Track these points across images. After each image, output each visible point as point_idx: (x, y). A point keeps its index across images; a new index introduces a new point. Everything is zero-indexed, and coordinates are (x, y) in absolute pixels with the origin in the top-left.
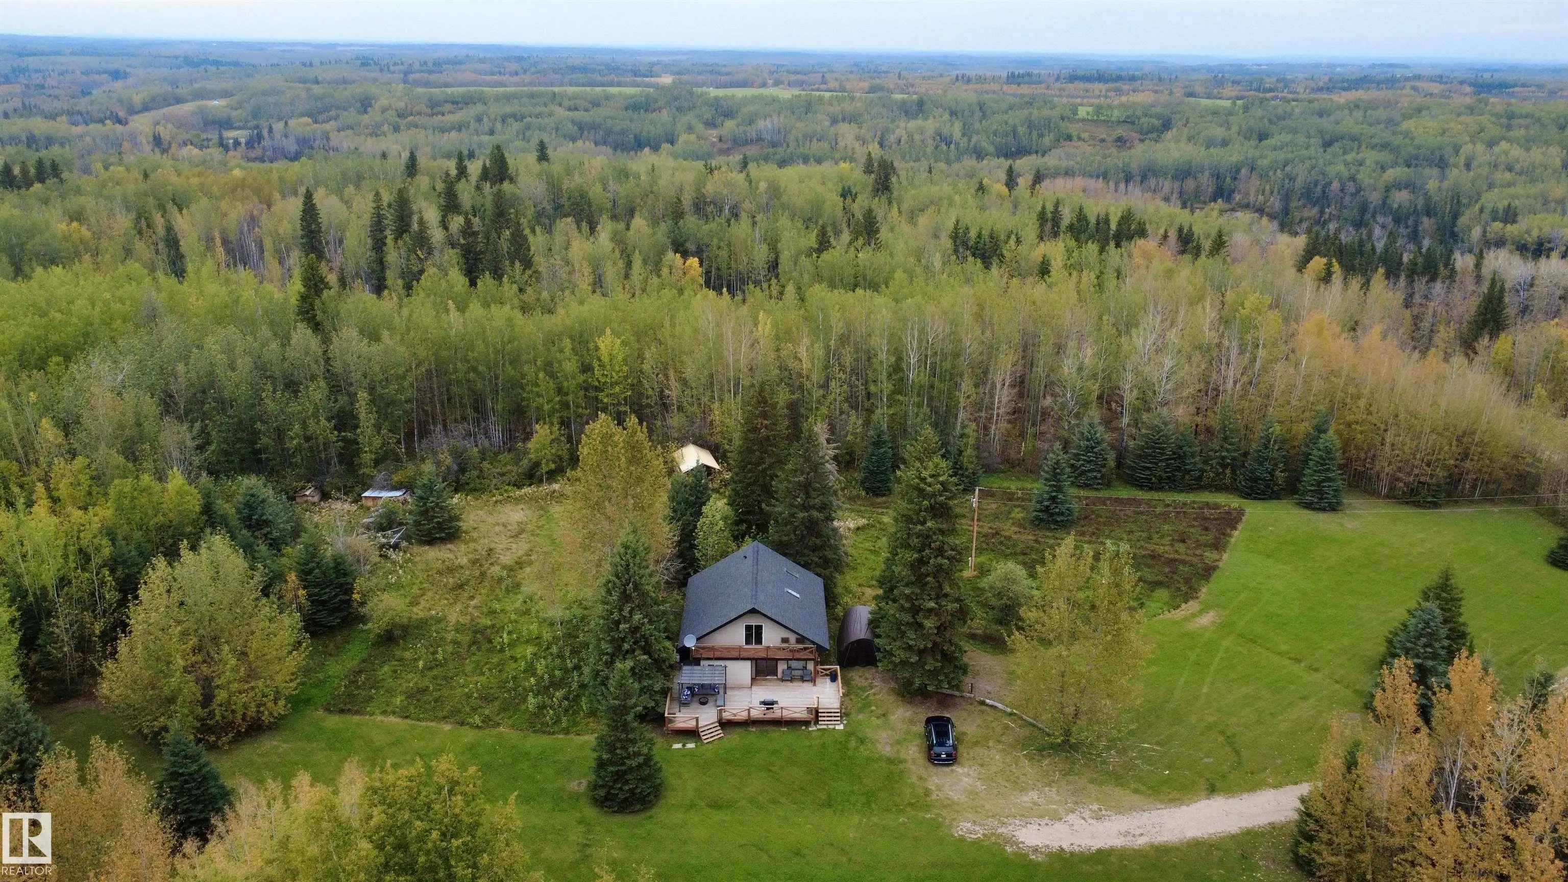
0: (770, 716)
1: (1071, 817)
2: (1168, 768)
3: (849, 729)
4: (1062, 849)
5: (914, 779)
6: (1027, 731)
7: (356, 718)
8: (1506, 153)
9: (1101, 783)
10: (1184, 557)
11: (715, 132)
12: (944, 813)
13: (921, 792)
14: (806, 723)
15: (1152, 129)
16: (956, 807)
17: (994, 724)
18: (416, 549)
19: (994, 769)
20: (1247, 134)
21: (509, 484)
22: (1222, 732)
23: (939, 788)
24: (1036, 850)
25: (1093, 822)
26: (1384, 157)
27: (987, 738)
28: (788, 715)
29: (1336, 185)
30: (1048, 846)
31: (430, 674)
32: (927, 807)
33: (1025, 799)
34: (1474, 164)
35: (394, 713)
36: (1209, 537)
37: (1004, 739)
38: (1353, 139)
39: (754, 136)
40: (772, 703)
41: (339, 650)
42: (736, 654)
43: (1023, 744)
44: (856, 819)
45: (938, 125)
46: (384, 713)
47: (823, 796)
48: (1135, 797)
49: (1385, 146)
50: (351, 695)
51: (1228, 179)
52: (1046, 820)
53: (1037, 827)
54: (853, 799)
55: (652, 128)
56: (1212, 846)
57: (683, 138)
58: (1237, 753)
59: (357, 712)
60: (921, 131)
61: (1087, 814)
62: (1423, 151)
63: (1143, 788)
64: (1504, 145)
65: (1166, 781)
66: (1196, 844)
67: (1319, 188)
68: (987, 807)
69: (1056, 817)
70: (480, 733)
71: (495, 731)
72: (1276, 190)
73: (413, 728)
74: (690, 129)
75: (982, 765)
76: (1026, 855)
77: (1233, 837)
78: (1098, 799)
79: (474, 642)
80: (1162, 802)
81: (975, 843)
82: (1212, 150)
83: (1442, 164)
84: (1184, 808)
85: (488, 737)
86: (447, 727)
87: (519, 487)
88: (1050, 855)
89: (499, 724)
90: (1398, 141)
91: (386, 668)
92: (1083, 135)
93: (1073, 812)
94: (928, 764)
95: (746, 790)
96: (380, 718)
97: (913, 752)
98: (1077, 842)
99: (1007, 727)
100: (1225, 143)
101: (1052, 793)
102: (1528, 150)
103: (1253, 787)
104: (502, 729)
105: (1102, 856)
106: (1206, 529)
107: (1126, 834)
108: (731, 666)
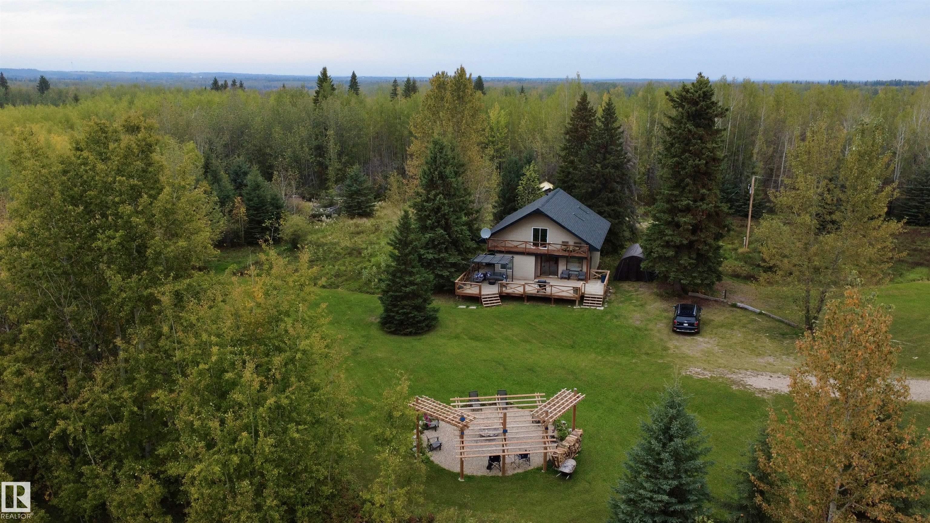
0: (541, 293)
2: (918, 355)
3: (608, 310)
5: (655, 340)
6: (773, 324)
12: (677, 361)
13: (659, 348)
14: (572, 302)
16: (690, 359)
17: (741, 318)
18: (342, 218)
19: (734, 341)
23: (677, 348)
24: (763, 391)
27: (732, 325)
28: (557, 294)
32: (662, 356)
33: (761, 360)
37: (749, 326)
40: (545, 282)
42: (522, 250)
43: (767, 330)
44: (593, 356)
47: (569, 342)
53: (768, 378)
54: (595, 345)
65: (914, 363)
68: (721, 361)
70: (323, 290)
71: (334, 290)
75: (722, 338)
76: (752, 393)
79: (349, 254)
80: (909, 375)
81: (702, 380)
88: (778, 396)
94: (672, 334)
97: (660, 326)
99: (753, 320)
101: (789, 359)
104: (339, 289)
108: (518, 260)
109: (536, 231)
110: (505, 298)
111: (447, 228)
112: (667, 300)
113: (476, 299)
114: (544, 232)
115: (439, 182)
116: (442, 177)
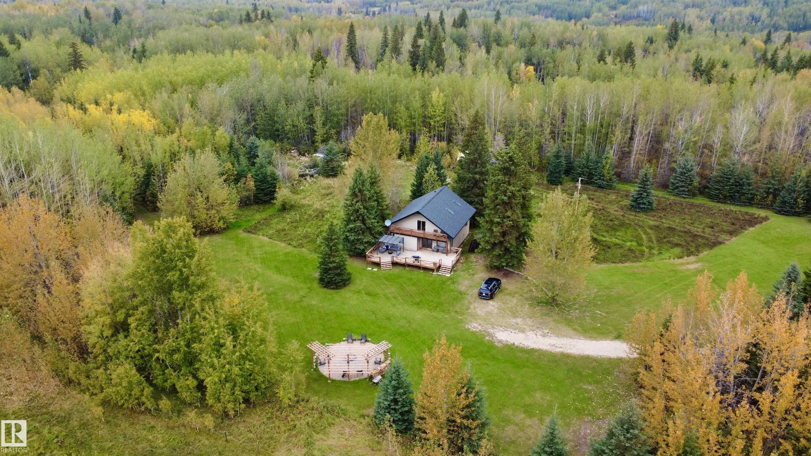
0: (416, 263)
1: (530, 333)
2: (602, 323)
3: (452, 277)
4: (514, 344)
5: (466, 302)
6: (540, 294)
7: (253, 235)
9: (560, 322)
10: (706, 236)
11: (614, 12)
12: (469, 318)
13: (465, 308)
14: (432, 270)
16: (477, 317)
17: (525, 288)
18: (321, 178)
19: (509, 306)
23: (475, 308)
24: (500, 341)
25: (540, 337)
27: (516, 293)
28: (424, 264)
30: (507, 341)
31: (291, 224)
32: (463, 314)
33: (514, 321)
35: (267, 236)
36: (732, 228)
37: (525, 295)
39: (636, 15)
40: (418, 257)
41: (264, 210)
42: (409, 233)
43: (533, 299)
44: (425, 311)
45: (753, 10)
46: (263, 235)
47: (418, 300)
48: (571, 332)
50: (256, 227)
52: (517, 331)
53: (509, 333)
54: (431, 304)
55: (579, 9)
56: (595, 360)
57: (595, 14)
59: (253, 233)
60: (740, 14)
61: (539, 333)
63: (579, 329)
65: (594, 329)
66: (586, 358)
68: (492, 320)
69: (523, 331)
70: (294, 249)
71: (300, 249)
73: (271, 243)
74: (600, 10)
75: (504, 303)
76: (494, 342)
78: (551, 329)
79: (317, 216)
81: (473, 332)
84: (594, 342)
85: (297, 251)
86: (283, 245)
88: (506, 345)
89: (303, 247)
91: (276, 220)
93: (533, 331)
94: (478, 297)
95: (386, 291)
96: (261, 237)
97: (474, 291)
98: (524, 343)
99: (530, 291)
101: (529, 322)
104: (303, 249)
105: (532, 351)
106: (734, 224)
107: (553, 345)
108: (407, 239)
109: (419, 222)
110: (394, 264)
111: (363, 221)
113: (378, 264)
114: (424, 223)
115: (359, 194)
116: (360, 191)
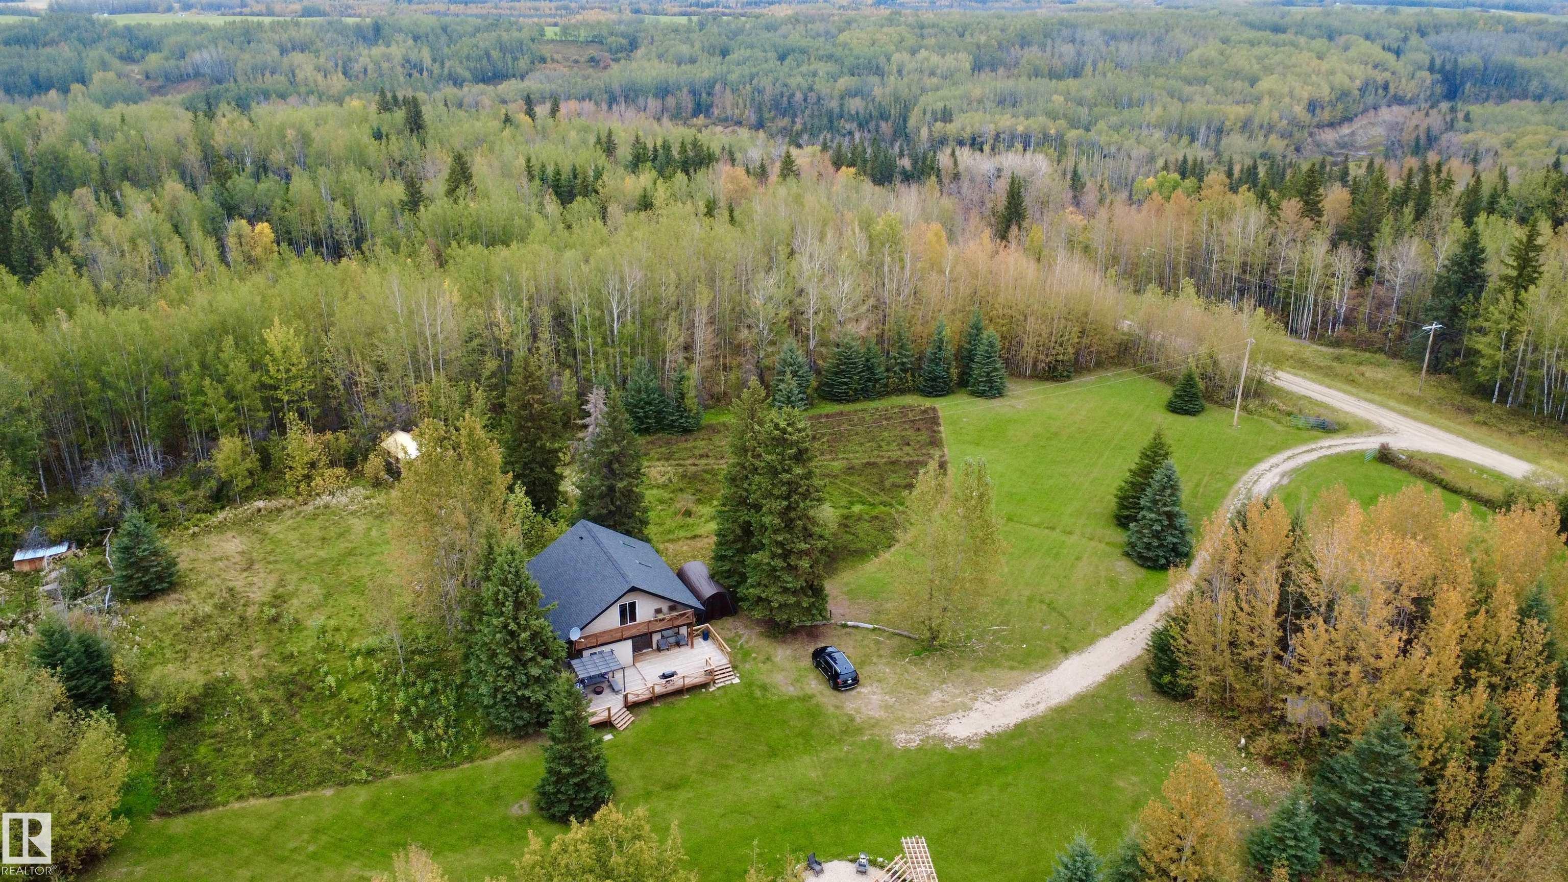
0: (670, 688)
1: (978, 704)
2: (1023, 642)
3: (745, 680)
4: (989, 733)
5: (832, 709)
6: (896, 641)
7: (208, 813)
8: (927, 59)
9: (983, 669)
12: (876, 731)
13: (845, 719)
14: (705, 685)
15: (621, 49)
16: (883, 724)
17: (866, 642)
19: (892, 682)
20: (711, 50)
21: (198, 511)
22: (1042, 602)
23: (858, 711)
24: (969, 740)
25: (997, 703)
26: (831, 67)
27: (868, 656)
28: (689, 682)
29: (799, 96)
30: (976, 734)
31: (265, 741)
32: (860, 731)
33: (933, 700)
34: (904, 72)
35: (253, 795)
36: (924, 437)
37: (881, 652)
38: (803, 51)
39: (190, 70)
40: (670, 675)
43: (901, 652)
44: (807, 759)
45: (403, 51)
46: (241, 798)
47: (762, 748)
48: (1015, 673)
49: (830, 57)
51: (704, 95)
52: (961, 713)
53: (958, 721)
54: (792, 742)
56: (1093, 696)
57: (98, 77)
58: (1062, 615)
59: (204, 807)
60: (387, 58)
61: (988, 698)
62: (862, 60)
63: (1015, 664)
64: (923, 53)
65: (1028, 654)
66: (1081, 699)
67: (785, 98)
68: (908, 715)
69: (967, 708)
70: (373, 788)
71: (387, 781)
72: (748, 103)
73: (288, 804)
75: (879, 681)
76: (965, 747)
77: (1103, 684)
78: (989, 683)
79: (291, 696)
80: (1036, 671)
81: (919, 749)
82: (683, 67)
83: (879, 72)
84: (1054, 671)
85: (385, 789)
86: (329, 792)
87: (211, 512)
88: (983, 741)
89: (389, 773)
90: (838, 52)
91: (203, 750)
92: (555, 56)
93: (976, 700)
94: (835, 693)
95: (691, 763)
96: (237, 805)
97: (815, 685)
98: (996, 724)
99: (878, 642)
100: (693, 61)
101: (950, 688)
102: (943, 56)
103: (1092, 640)
104: (394, 777)
105: (1021, 728)
106: (918, 430)
107: (1027, 706)
109: (622, 609)
110: (632, 707)
112: (784, 642)
113: (608, 724)
114: (631, 605)
